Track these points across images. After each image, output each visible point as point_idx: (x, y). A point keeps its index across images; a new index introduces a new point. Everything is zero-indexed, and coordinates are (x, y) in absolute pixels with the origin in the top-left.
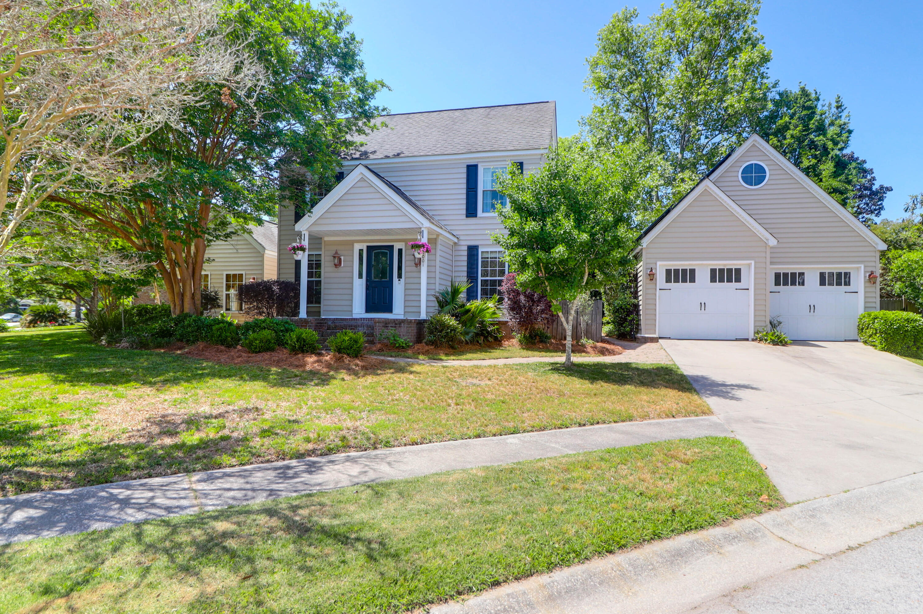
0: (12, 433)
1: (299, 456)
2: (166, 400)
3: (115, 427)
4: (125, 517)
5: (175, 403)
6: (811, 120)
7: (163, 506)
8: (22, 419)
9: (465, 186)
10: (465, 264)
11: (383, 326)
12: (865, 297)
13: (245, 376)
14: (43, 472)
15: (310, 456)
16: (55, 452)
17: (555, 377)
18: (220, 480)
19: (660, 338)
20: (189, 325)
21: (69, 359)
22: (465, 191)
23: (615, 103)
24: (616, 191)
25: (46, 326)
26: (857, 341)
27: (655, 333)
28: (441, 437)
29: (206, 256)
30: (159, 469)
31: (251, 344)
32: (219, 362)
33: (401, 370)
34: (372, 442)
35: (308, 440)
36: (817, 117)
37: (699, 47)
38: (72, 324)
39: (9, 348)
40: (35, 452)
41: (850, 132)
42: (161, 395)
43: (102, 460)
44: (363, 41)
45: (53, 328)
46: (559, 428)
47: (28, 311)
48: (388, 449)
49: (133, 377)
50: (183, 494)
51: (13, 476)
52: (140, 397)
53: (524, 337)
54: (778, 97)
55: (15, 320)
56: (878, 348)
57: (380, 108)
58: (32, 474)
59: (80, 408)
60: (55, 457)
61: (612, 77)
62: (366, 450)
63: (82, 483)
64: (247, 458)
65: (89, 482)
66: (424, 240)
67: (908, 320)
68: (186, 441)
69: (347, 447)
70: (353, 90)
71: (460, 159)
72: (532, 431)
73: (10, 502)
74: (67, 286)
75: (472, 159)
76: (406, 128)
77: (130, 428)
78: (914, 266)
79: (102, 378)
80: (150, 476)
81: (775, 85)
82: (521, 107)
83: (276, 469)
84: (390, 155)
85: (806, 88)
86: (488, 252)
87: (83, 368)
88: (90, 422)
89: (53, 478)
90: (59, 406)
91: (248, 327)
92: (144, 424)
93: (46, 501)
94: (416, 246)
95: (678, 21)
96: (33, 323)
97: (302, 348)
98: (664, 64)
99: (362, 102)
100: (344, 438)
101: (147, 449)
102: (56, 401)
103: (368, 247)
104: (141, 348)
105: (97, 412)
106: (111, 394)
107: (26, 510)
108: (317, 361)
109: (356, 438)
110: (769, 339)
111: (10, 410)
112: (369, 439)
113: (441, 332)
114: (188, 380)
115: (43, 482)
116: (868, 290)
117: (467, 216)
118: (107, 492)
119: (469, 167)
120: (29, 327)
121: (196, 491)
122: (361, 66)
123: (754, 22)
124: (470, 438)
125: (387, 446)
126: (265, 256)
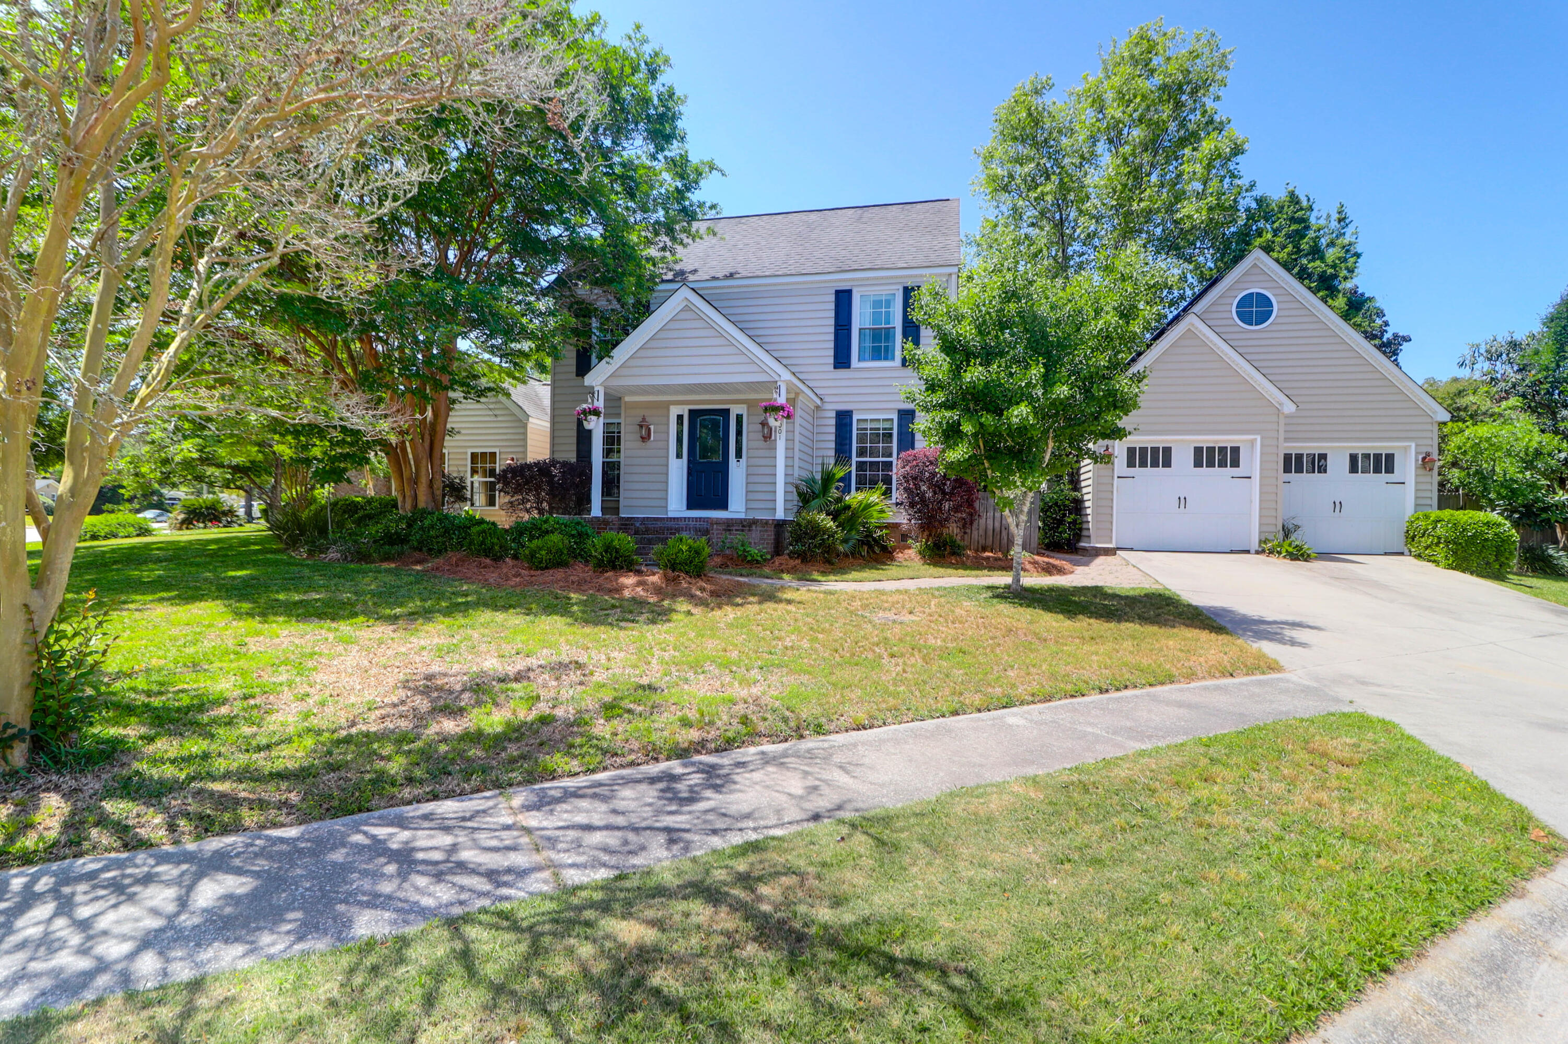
0: (179, 710)
1: (682, 753)
2: (424, 648)
3: (353, 699)
4: (414, 897)
5: (442, 653)
6: (1303, 237)
7: (482, 869)
8: (191, 683)
9: (832, 322)
10: (833, 437)
11: (725, 530)
12: (1417, 490)
13: (533, 606)
14: (243, 791)
15: (699, 752)
16: (259, 749)
17: (1005, 608)
18: (564, 806)
19: (1119, 549)
20: (432, 527)
21: (252, 578)
22: (832, 330)
23: (1017, 214)
24: (1110, 318)
25: (205, 527)
26: (1402, 554)
27: (1111, 542)
28: (897, 714)
29: (449, 426)
30: (451, 783)
31: (532, 555)
32: (486, 584)
33: (769, 597)
34: (793, 724)
35: (686, 723)
36: (1311, 234)
37: (1137, 134)
38: (241, 525)
39: (159, 560)
40: (223, 750)
41: (1358, 255)
42: (412, 639)
43: (346, 765)
44: (686, 97)
45: (216, 530)
46: (1072, 696)
47: (178, 507)
48: (822, 737)
49: (359, 608)
50: (508, 837)
51: (190, 800)
52: (380, 643)
53: (927, 546)
54: (1254, 205)
55: (159, 519)
56: (1442, 565)
57: (708, 205)
58: (223, 795)
59: (286, 662)
60: (260, 760)
61: (1011, 176)
62: (786, 740)
63: (316, 813)
64: (598, 759)
65: (328, 810)
66: (781, 400)
67: (1487, 524)
68: (482, 725)
69: (754, 736)
70: (666, 176)
71: (825, 281)
72: (1033, 702)
73: (188, 857)
74: (236, 469)
75: (843, 281)
76: (738, 237)
77: (378, 699)
78: (1484, 445)
79: (311, 610)
80: (436, 797)
81: (1252, 186)
82: (909, 206)
83: (652, 780)
84: (720, 275)
85: (1297, 193)
86: (866, 420)
87: (278, 592)
88: (308, 689)
89: (262, 804)
90: (252, 659)
91: (519, 530)
92: (402, 694)
93: (256, 855)
94: (772, 408)
95: (1110, 96)
96: (187, 523)
97: (614, 562)
98: (1087, 159)
99: (680, 194)
100: (745, 720)
101: (419, 744)
102: (244, 649)
103: (690, 411)
104: (360, 560)
105: (315, 669)
106: (331, 636)
107: (221, 876)
108: (639, 584)
109: (765, 719)
110: (1284, 551)
111: (172, 665)
112: (785, 720)
113: (813, 538)
114: (448, 612)
115: (244, 812)
116: (1422, 479)
117: (835, 367)
118: (365, 833)
119: (838, 293)
120: (180, 529)
121: (528, 831)
122: (682, 139)
123: (1217, 98)
124: (943, 716)
125: (818, 733)
126: (529, 426)
